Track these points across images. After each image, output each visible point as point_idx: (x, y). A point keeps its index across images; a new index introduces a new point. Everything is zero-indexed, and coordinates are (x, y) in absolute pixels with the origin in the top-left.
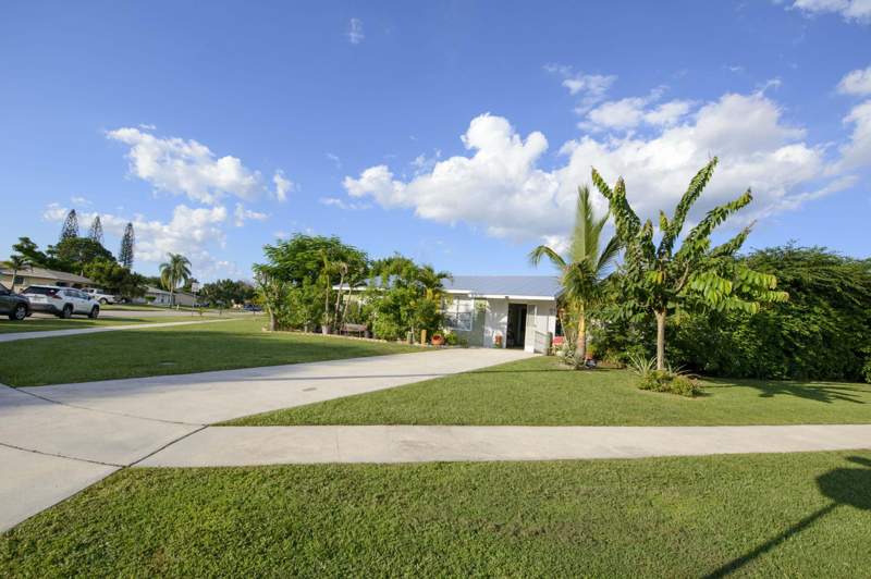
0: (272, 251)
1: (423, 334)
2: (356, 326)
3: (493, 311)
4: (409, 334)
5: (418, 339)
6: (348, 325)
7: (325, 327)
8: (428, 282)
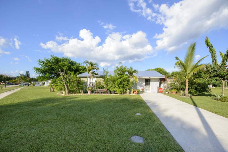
0: (42, 62)
1: (132, 91)
2: (102, 89)
3: (140, 82)
4: (128, 91)
5: (130, 93)
6: (98, 89)
7: (89, 91)
8: (131, 73)
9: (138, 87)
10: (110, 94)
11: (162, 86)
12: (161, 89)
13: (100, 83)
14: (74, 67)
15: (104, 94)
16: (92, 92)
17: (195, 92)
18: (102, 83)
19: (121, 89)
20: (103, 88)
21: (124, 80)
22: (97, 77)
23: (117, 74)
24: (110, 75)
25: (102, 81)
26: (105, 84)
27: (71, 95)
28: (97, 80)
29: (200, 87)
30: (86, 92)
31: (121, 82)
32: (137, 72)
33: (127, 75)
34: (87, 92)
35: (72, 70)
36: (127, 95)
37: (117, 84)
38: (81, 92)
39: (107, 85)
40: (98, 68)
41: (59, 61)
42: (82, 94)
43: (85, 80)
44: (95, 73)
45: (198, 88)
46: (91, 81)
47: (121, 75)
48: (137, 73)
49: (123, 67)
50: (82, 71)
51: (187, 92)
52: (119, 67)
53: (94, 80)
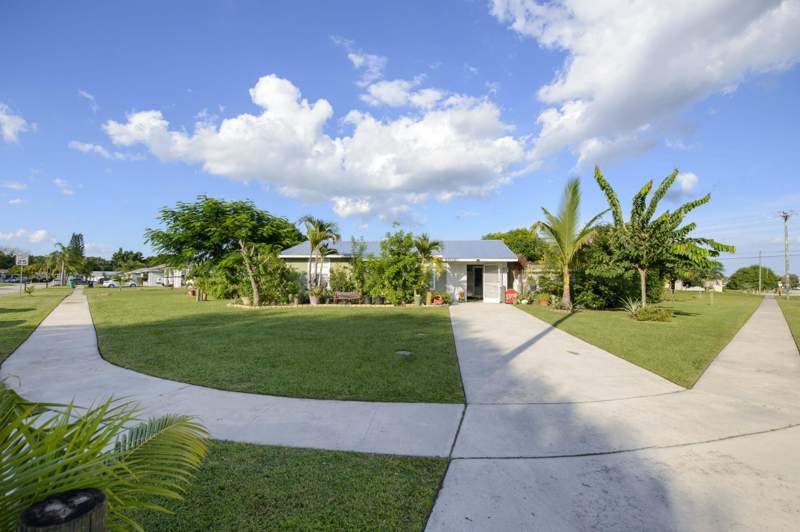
1: (429, 296)
2: (348, 294)
3: (453, 272)
4: (417, 297)
5: (423, 301)
6: (339, 293)
7: (314, 297)
8: (425, 250)
9: (448, 286)
10: (368, 305)
11: (516, 283)
12: (514, 292)
13: (342, 276)
14: (266, 231)
15: (354, 306)
16: (322, 301)
17: (594, 299)
18: (348, 277)
19: (400, 293)
20: (351, 290)
21: (405, 267)
22: (333, 260)
23: (388, 252)
24: (371, 256)
25: (348, 270)
26: (357, 278)
27: (267, 307)
28: (335, 269)
29: (606, 285)
30: (305, 301)
31: (398, 274)
32: (442, 246)
33: (415, 254)
34: (308, 302)
35: (262, 239)
36: (414, 308)
37: (389, 278)
38: (293, 301)
39: (363, 282)
40: (338, 237)
41: (224, 213)
42: (295, 305)
43: (298, 267)
44: (329, 247)
45: (602, 288)
46: (319, 271)
47: (398, 254)
48: (440, 249)
49: (405, 235)
50: (287, 241)
51: (566, 299)
52: (393, 235)
53: (325, 269)
